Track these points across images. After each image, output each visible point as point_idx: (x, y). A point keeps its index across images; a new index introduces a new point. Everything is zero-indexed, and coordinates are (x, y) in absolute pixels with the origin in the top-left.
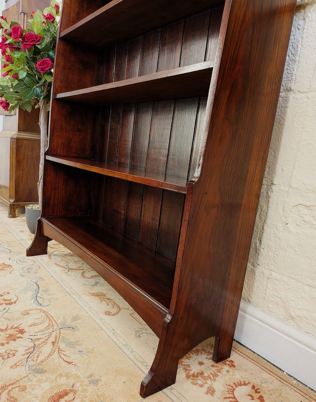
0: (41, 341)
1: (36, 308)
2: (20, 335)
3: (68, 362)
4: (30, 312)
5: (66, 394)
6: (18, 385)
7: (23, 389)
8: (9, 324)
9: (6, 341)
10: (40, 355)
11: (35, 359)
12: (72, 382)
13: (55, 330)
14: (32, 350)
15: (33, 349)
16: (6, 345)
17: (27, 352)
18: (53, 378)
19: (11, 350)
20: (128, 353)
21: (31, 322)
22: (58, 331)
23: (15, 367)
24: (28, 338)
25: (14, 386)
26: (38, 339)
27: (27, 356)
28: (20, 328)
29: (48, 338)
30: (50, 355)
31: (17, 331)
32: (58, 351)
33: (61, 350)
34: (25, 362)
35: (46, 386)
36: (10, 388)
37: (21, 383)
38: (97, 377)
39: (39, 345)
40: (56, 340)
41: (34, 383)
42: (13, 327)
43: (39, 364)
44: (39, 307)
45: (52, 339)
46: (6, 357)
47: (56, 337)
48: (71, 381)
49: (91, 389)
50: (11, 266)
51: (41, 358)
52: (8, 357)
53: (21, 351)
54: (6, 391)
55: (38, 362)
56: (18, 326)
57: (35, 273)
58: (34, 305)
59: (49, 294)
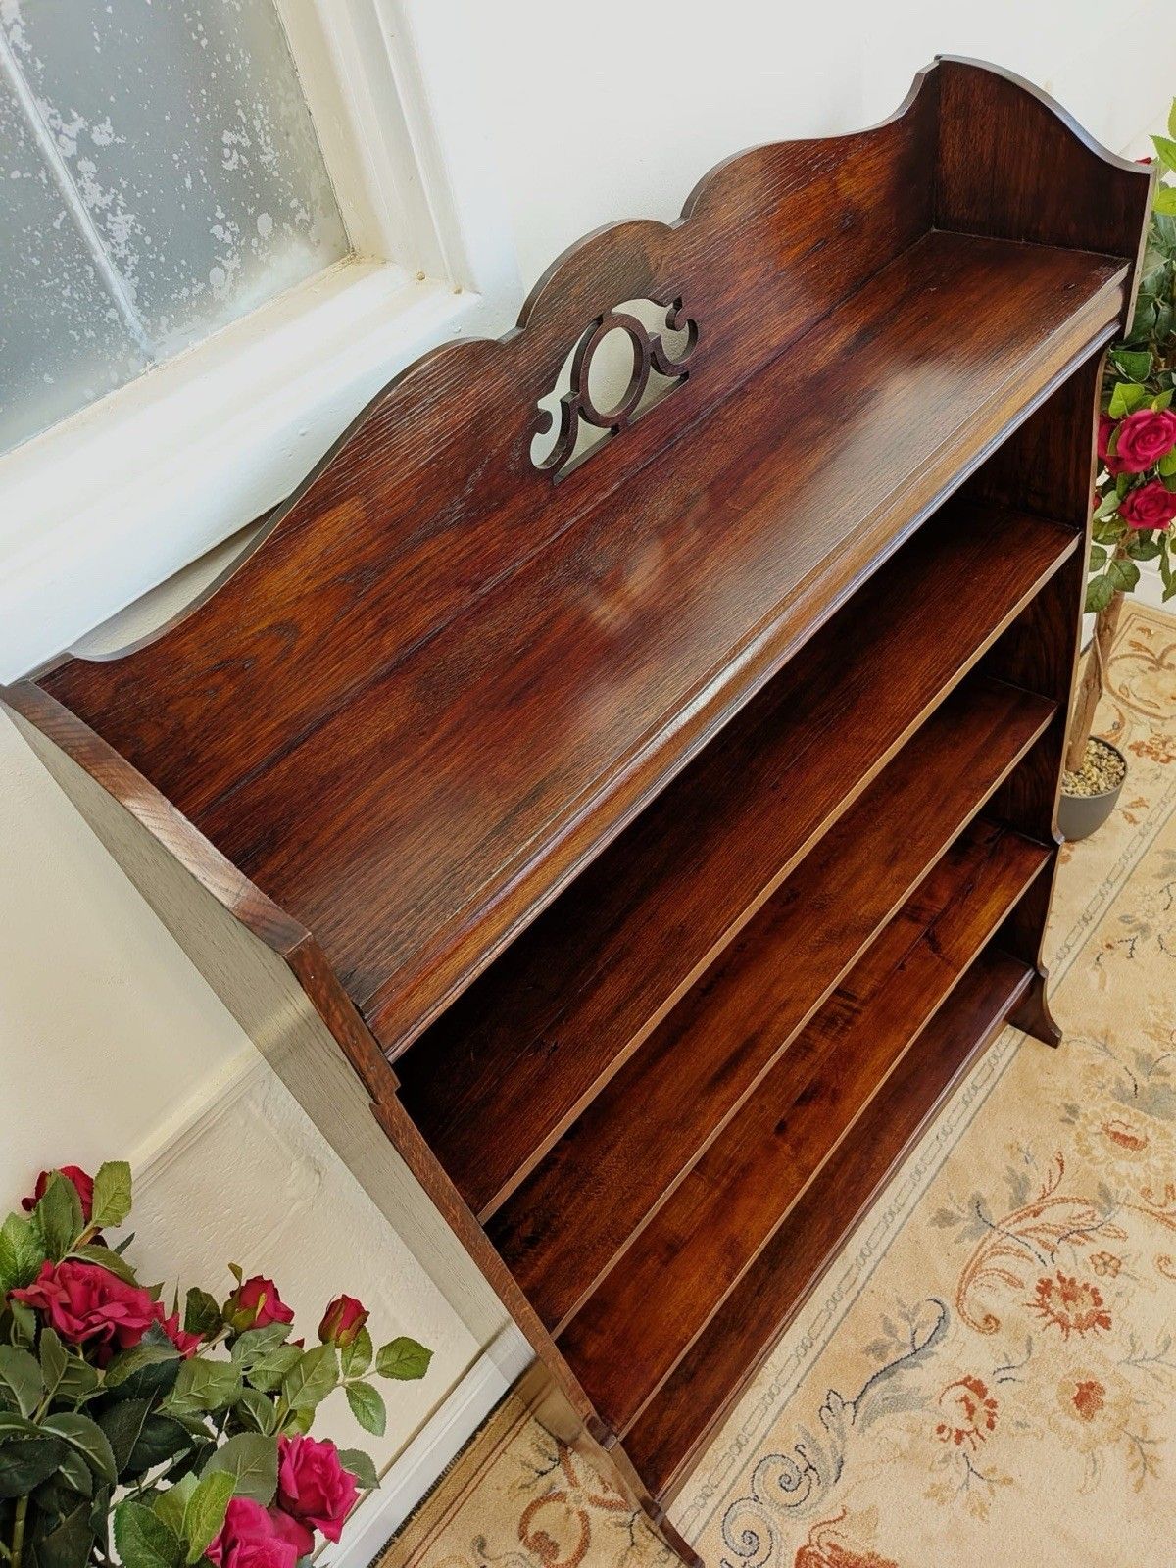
0: (1043, 1236)
1: (959, 1318)
2: (1057, 1283)
3: (1062, 1165)
4: (980, 1320)
5: (1116, 1135)
6: (1146, 1204)
7: (1147, 1192)
8: (1039, 1328)
9: (1084, 1292)
10: (1075, 1215)
11: (1089, 1217)
12: (1094, 1138)
13: (1002, 1235)
14: (1074, 1236)
15: (1071, 1236)
16: (1091, 1287)
17: (1082, 1239)
18: (1105, 1166)
19: (1096, 1266)
20: (982, 1093)
21: (1009, 1293)
22: (1001, 1227)
23: (1122, 1234)
24: (1053, 1262)
25: (1150, 1207)
26: (1045, 1245)
27: (1091, 1234)
28: (1038, 1296)
29: (1031, 1230)
30: (1065, 1201)
31: (1049, 1296)
32: (1048, 1194)
33: (1044, 1191)
34: (1104, 1227)
35: (1122, 1167)
36: (1158, 1210)
37: (1140, 1202)
38: (1064, 1113)
39: (1057, 1234)
40: (1027, 1215)
41: (1128, 1186)
42: (1044, 1311)
43: (1094, 1203)
44: (953, 1314)
45: (1030, 1222)
46: (1113, 1263)
47: (1020, 1219)
48: (1093, 1141)
49: (1087, 1109)
50: (800, 1553)
51: (1080, 1209)
52: (1113, 1258)
53: (1085, 1251)
54: (1165, 1211)
55: (1090, 1208)
56: (1034, 1306)
57: (800, 1448)
58: (951, 1330)
59: (890, 1329)
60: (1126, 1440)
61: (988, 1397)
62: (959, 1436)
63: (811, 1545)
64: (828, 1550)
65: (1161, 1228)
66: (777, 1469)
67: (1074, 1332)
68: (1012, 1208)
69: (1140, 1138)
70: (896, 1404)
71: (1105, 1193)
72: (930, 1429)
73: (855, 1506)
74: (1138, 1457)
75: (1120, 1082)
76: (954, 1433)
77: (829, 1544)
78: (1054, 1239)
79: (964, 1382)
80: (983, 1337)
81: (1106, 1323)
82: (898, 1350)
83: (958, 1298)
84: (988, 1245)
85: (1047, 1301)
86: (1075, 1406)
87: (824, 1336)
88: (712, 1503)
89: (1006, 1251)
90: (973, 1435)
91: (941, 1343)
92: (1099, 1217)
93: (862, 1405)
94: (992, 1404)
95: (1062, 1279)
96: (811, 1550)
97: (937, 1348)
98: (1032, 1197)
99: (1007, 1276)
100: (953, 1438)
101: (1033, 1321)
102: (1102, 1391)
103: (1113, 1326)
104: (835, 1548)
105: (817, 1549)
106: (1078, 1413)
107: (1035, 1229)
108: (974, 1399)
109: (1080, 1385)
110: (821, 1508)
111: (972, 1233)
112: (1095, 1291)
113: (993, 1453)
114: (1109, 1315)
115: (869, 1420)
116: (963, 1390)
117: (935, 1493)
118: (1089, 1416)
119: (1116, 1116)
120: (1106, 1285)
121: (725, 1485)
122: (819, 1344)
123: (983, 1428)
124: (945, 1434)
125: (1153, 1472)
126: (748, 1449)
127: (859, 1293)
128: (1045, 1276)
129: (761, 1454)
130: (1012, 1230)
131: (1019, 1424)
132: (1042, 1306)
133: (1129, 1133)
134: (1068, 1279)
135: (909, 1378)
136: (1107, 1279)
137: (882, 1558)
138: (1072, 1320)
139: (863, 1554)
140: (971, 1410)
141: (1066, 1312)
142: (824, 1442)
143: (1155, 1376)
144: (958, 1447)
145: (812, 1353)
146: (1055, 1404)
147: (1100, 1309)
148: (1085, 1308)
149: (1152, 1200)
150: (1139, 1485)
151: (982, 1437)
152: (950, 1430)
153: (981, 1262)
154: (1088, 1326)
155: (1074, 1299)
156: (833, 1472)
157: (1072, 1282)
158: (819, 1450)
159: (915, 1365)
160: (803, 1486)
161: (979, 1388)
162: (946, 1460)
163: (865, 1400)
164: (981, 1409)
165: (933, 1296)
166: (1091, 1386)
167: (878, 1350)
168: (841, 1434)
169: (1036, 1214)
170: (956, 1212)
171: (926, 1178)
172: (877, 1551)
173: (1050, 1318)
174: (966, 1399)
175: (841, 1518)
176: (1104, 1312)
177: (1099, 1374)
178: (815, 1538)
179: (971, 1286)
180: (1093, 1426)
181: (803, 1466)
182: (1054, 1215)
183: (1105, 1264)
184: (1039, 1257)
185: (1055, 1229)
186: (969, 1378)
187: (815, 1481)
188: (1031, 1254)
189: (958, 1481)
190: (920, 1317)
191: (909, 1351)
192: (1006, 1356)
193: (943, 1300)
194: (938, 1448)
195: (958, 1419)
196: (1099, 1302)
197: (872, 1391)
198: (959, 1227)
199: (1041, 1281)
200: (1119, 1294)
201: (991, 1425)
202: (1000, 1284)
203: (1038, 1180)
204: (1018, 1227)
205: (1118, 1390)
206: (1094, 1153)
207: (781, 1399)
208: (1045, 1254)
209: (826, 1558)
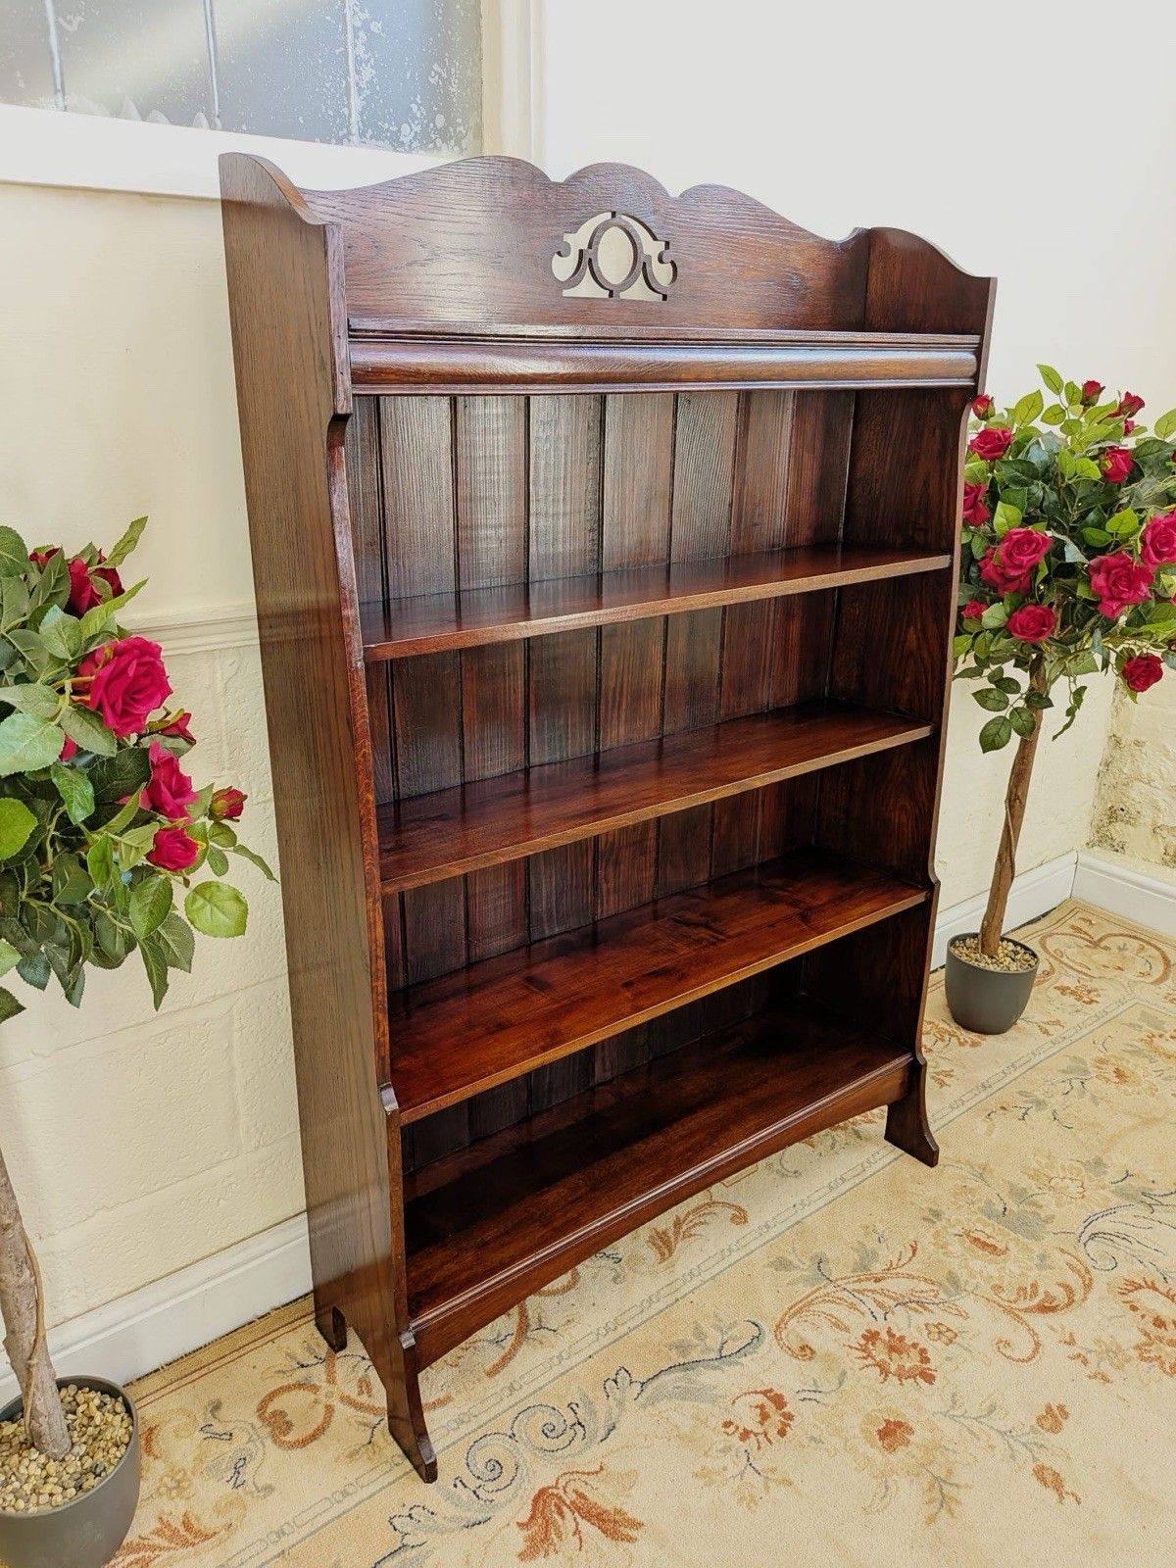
0: (880, 1298)
1: (774, 1342)
3: (915, 1251)
4: (795, 1347)
5: (976, 1240)
6: (995, 1297)
7: (998, 1288)
8: (857, 1367)
9: (911, 1349)
10: (918, 1289)
11: (932, 1294)
12: (952, 1237)
13: (839, 1288)
14: (914, 1305)
15: (909, 1304)
16: (921, 1346)
17: (921, 1310)
18: (958, 1260)
19: (930, 1332)
21: (832, 1333)
22: (839, 1283)
23: (964, 1314)
24: (885, 1319)
26: (880, 1305)
27: (930, 1307)
28: (863, 1342)
29: (869, 1291)
30: (910, 1277)
31: (874, 1344)
32: (894, 1268)
33: (891, 1265)
34: (946, 1305)
35: (977, 1264)
37: (991, 1294)
38: (927, 1214)
39: (891, 1298)
40: (868, 1279)
41: (979, 1280)
42: (865, 1355)
43: (940, 1285)
44: (769, 1337)
45: (871, 1285)
46: (949, 1334)
47: (860, 1281)
48: (952, 1240)
49: (952, 1215)
50: (543, 1491)
51: (924, 1286)
52: (948, 1330)
53: (920, 1319)
54: (1013, 1305)
55: (935, 1288)
56: (857, 1349)
57: (574, 1406)
58: (764, 1348)
59: (700, 1334)
60: (926, 1480)
61: (785, 1410)
62: (745, 1435)
63: (556, 1487)
64: (574, 1496)
65: (1006, 1318)
66: (542, 1418)
67: (893, 1379)
68: (854, 1271)
69: (1001, 1246)
70: (685, 1394)
71: (953, 1280)
72: (716, 1422)
73: (614, 1465)
74: (936, 1493)
75: (989, 1203)
76: (741, 1430)
77: (576, 1492)
78: (892, 1303)
79: (765, 1393)
80: (794, 1361)
81: (929, 1378)
82: (702, 1352)
83: (778, 1326)
84: (822, 1292)
85: (871, 1347)
86: (878, 1437)
87: (631, 1324)
88: (464, 1429)
89: (838, 1301)
90: (761, 1438)
91: (749, 1357)
92: (942, 1295)
93: (650, 1388)
94: (789, 1417)
95: (889, 1332)
96: (555, 1491)
97: (743, 1360)
98: (877, 1268)
99: (834, 1320)
100: (737, 1435)
101: (852, 1361)
102: (911, 1431)
103: (937, 1383)
104: (581, 1496)
105: (561, 1492)
106: (880, 1443)
107: (873, 1291)
108: (770, 1408)
109: (888, 1422)
110: (578, 1460)
111: (807, 1281)
112: (923, 1351)
113: (777, 1455)
114: (934, 1373)
115: (653, 1401)
116: (761, 1399)
117: (704, 1475)
118: (891, 1448)
119: (980, 1226)
120: (936, 1351)
121: (484, 1418)
122: (623, 1330)
123: (773, 1433)
124: (731, 1429)
125: (950, 1510)
126: (519, 1395)
127: (677, 1300)
128: (874, 1328)
129: (532, 1402)
130: (848, 1287)
131: (813, 1439)
132: (864, 1351)
133: (990, 1241)
134: (898, 1335)
135: (706, 1377)
136: (939, 1345)
137: (629, 1515)
138: (893, 1368)
139: (609, 1508)
140: (764, 1416)
141: (887, 1359)
142: (601, 1406)
143: (971, 1432)
144: (741, 1443)
145: (612, 1336)
146: (857, 1431)
147: (925, 1366)
148: (911, 1361)
149: (1003, 1295)
150: (931, 1519)
151: (770, 1442)
152: (737, 1428)
153: (810, 1303)
154: (909, 1377)
155: (900, 1353)
156: (602, 1433)
157: (902, 1339)
158: (593, 1413)
159: (715, 1368)
160: (566, 1438)
161: (779, 1401)
162: (725, 1450)
163: (655, 1383)
164: (776, 1418)
165: (753, 1319)
166: (899, 1425)
167: (682, 1347)
168: (621, 1403)
169: (877, 1280)
170: (796, 1262)
171: (773, 1233)
172: (625, 1509)
173: (870, 1361)
174: (762, 1407)
175: (597, 1473)
176: (929, 1369)
177: (910, 1417)
178: (562, 1483)
179: (795, 1319)
180: (892, 1458)
181: (571, 1419)
182: (896, 1285)
183: (940, 1332)
184: (872, 1313)
185: (894, 1295)
186: (771, 1390)
187: (580, 1434)
188: (863, 1308)
189: (733, 1470)
190: (735, 1332)
191: (713, 1355)
192: (815, 1381)
193: (762, 1324)
194: (720, 1439)
195: (749, 1420)
196: (926, 1360)
197: (663, 1378)
198: (796, 1274)
199: (869, 1331)
200: (948, 1359)
201: (782, 1433)
202: (825, 1324)
203: (886, 1256)
204: (857, 1286)
205: (928, 1435)
206: (950, 1248)
207: (567, 1364)
208: (880, 1314)
209: (568, 1502)
